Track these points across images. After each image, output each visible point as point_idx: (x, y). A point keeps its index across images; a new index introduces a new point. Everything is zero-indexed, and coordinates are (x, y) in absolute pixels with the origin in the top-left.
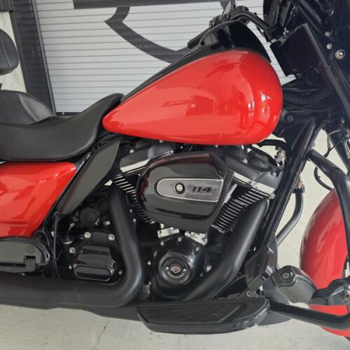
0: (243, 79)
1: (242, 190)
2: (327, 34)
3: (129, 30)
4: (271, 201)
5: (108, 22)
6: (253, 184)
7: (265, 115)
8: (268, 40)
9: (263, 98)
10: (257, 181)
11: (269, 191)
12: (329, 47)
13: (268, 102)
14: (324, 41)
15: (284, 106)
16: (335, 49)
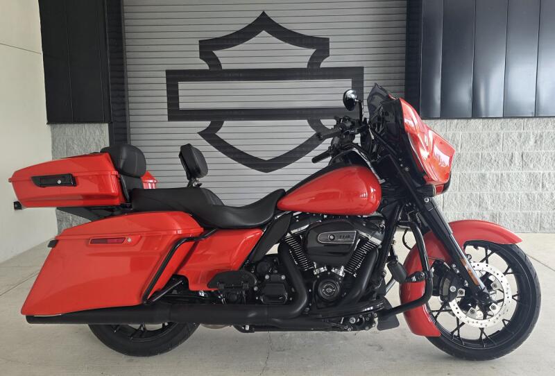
0: (360, 180)
1: (364, 241)
2: (400, 160)
3: (222, 141)
4: (379, 249)
5: (200, 133)
6: (369, 237)
7: (373, 199)
8: (369, 161)
9: (372, 190)
10: (372, 236)
11: (378, 242)
12: (402, 165)
13: (374, 192)
14: (399, 163)
15: (382, 196)
16: (405, 166)
